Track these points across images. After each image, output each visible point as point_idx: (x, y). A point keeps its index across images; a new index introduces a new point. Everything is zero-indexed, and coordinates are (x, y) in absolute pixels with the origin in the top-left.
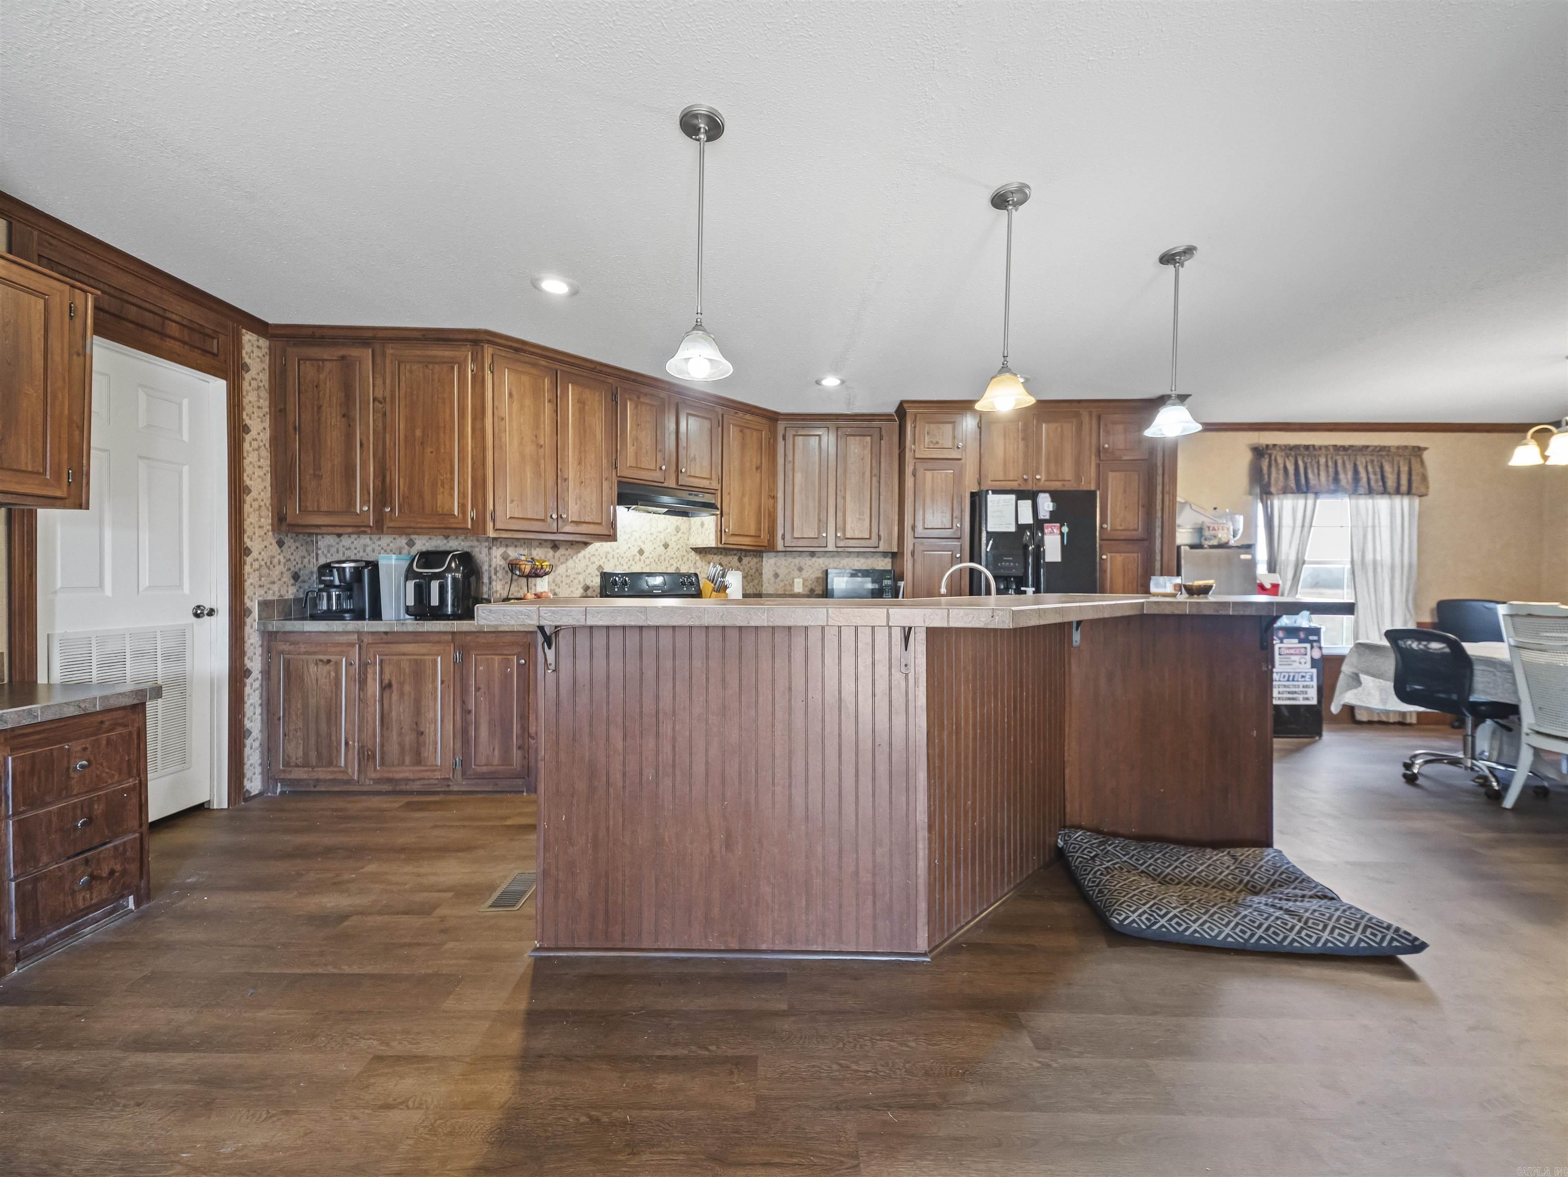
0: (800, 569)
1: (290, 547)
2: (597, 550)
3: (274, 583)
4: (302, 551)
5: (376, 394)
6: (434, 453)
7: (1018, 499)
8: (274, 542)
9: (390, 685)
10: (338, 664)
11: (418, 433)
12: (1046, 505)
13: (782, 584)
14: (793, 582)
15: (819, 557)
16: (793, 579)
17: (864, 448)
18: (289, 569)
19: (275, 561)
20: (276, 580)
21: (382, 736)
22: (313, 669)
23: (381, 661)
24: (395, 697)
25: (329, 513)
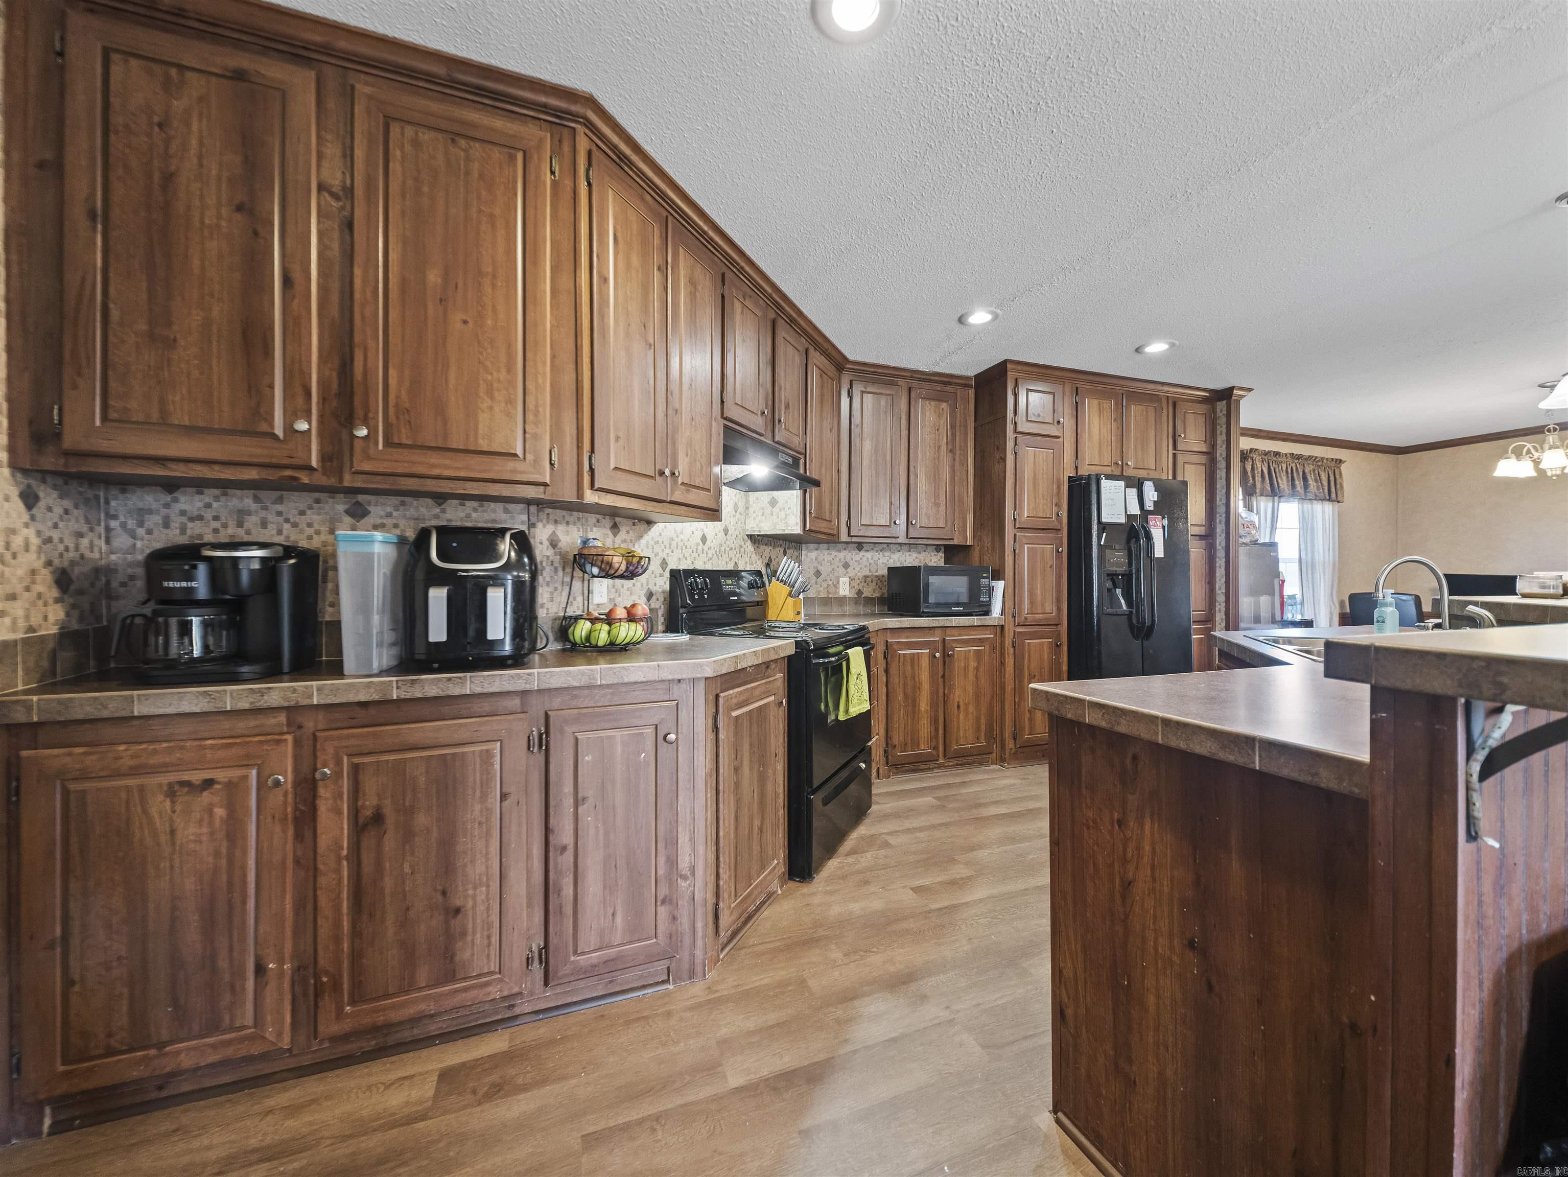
0: (846, 566)
1: (50, 509)
2: (660, 535)
3: (12, 597)
4: (76, 522)
5: (325, 174)
6: (471, 324)
7: (1127, 486)
8: (14, 492)
9: (378, 818)
10: (234, 789)
11: (433, 277)
12: (1151, 495)
13: (825, 585)
14: (838, 582)
15: (867, 551)
16: (838, 578)
17: (940, 416)
18: (49, 563)
19: (17, 542)
20: (19, 588)
21: (356, 933)
22: (159, 805)
23: (356, 769)
24: (390, 842)
25: (191, 431)
